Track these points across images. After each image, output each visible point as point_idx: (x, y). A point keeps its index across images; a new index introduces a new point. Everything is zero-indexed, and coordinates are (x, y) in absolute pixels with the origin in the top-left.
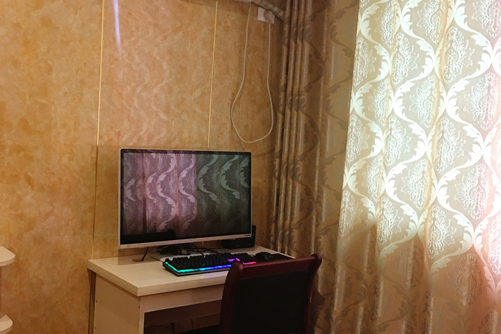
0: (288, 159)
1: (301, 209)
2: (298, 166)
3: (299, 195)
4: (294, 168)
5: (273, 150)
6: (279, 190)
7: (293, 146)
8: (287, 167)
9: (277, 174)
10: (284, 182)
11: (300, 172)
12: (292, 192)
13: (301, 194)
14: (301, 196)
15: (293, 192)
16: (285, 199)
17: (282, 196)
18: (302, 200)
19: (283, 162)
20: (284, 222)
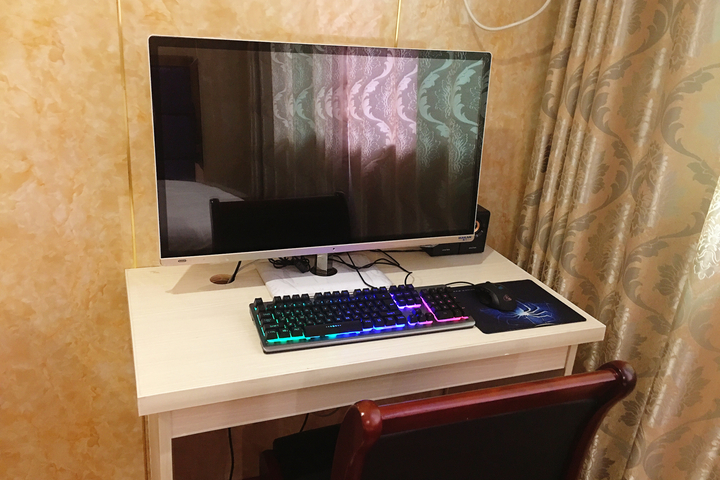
0: (582, 71)
1: (599, 186)
2: (604, 89)
3: (597, 157)
4: (594, 92)
5: (550, 48)
6: (550, 138)
7: (599, 39)
8: (578, 91)
9: (551, 103)
10: (564, 122)
11: (609, 103)
12: (582, 148)
13: (603, 154)
14: (602, 159)
15: (584, 149)
16: (563, 160)
17: (557, 154)
18: (603, 169)
19: (568, 77)
20: (554, 208)
